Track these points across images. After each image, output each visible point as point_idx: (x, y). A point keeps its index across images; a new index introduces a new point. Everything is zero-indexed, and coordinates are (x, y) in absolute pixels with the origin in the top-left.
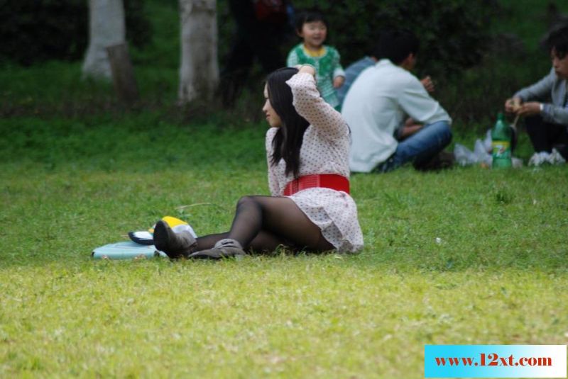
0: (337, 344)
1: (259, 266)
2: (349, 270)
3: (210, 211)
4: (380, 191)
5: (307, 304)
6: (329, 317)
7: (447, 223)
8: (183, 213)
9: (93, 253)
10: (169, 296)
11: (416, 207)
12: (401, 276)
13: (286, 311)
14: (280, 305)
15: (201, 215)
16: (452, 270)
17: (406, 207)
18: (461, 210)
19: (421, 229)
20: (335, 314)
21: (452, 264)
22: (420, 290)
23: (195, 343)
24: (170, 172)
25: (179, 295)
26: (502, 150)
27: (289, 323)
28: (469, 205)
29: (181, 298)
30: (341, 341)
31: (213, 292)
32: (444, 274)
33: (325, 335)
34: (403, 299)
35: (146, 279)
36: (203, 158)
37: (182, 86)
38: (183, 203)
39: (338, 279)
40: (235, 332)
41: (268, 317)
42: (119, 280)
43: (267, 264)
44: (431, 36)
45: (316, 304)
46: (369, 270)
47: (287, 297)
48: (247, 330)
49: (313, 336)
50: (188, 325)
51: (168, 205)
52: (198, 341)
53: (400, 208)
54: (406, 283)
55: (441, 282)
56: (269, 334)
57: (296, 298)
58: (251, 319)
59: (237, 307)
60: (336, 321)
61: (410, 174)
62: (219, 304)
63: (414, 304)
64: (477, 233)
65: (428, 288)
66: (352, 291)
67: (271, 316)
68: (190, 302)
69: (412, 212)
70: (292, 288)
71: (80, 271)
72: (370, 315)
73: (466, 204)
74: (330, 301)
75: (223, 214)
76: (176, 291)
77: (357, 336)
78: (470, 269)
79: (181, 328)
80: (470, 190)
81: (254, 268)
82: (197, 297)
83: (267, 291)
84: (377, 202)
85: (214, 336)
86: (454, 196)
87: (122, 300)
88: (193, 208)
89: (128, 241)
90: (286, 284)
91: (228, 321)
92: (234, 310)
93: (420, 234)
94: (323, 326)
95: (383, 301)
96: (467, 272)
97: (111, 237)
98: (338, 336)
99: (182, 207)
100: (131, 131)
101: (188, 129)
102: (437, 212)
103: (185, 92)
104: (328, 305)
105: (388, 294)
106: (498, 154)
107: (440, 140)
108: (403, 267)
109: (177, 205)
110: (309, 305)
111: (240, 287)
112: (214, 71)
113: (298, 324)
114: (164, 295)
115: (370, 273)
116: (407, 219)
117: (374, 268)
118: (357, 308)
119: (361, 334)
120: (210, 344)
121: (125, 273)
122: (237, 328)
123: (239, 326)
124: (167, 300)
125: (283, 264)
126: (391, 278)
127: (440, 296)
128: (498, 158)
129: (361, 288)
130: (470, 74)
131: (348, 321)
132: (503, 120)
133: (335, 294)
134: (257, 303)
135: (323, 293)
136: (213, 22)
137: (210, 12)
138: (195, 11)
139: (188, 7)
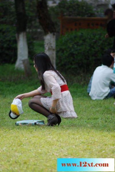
0: (88, 153)
2: (93, 130)
4: (103, 105)
5: (79, 140)
6: (86, 145)
10: (38, 138)
12: (109, 132)
13: (73, 143)
14: (72, 141)
17: (111, 110)
20: (88, 144)
23: (45, 152)
25: (41, 137)
27: (74, 146)
30: (89, 152)
31: (52, 136)
33: (85, 150)
34: (109, 139)
35: (31, 132)
39: (89, 133)
40: (57, 149)
41: (67, 144)
42: (23, 132)
45: (82, 141)
46: (99, 130)
47: (74, 138)
48: (61, 148)
49: (81, 151)
50: (43, 147)
52: (46, 152)
53: (109, 111)
54: (110, 134)
56: (68, 150)
57: (76, 139)
58: (63, 145)
59: (58, 141)
60: (88, 146)
61: (113, 100)
62: (53, 140)
63: (112, 141)
66: (94, 137)
67: (68, 144)
68: (44, 139)
69: (113, 112)
70: (75, 135)
71: (12, 129)
72: (99, 144)
74: (87, 140)
77: (94, 151)
79: (41, 148)
81: (64, 129)
82: (46, 138)
83: (67, 136)
84: (102, 109)
85: (51, 150)
87: (24, 139)
90: (73, 134)
91: (56, 146)
92: (57, 142)
94: (84, 147)
95: (103, 140)
97: (22, 119)
98: (88, 151)
100: (29, 85)
104: (86, 141)
105: (104, 138)
108: (109, 129)
110: (80, 141)
111: (59, 135)
113: (77, 147)
114: (36, 137)
118: (95, 142)
119: (95, 150)
120: (50, 153)
121: (25, 130)
122: (58, 148)
123: (59, 147)
124: (37, 139)
126: (106, 133)
129: (96, 136)
131: (92, 146)
133: (88, 138)
134: (64, 140)
135: (84, 137)
136: (55, 53)
137: (54, 50)
138: (49, 49)
139: (47, 48)
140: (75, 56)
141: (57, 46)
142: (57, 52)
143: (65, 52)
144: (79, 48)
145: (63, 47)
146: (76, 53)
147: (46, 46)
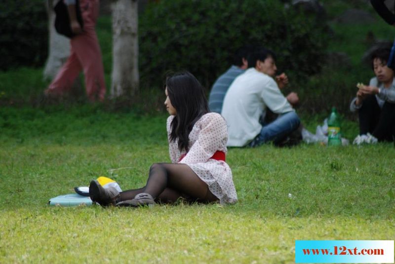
1: (165, 212)
2: (227, 215)
3: (131, 173)
4: (250, 161)
5: (198, 239)
6: (213, 248)
7: (296, 184)
8: (113, 174)
9: (50, 202)
10: (102, 232)
11: (274, 172)
12: (264, 220)
13: (183, 244)
14: (180, 239)
15: (125, 176)
16: (300, 216)
17: (268, 172)
18: (306, 175)
19: (278, 188)
20: (217, 246)
21: (300, 212)
22: (277, 230)
24: (104, 145)
25: (109, 231)
26: (334, 133)
27: (186, 252)
28: (311, 171)
29: (110, 234)
31: (133, 230)
32: (293, 219)
33: (210, 260)
34: (265, 236)
35: (86, 220)
36: (127, 136)
37: (113, 86)
38: (112, 168)
39: (220, 222)
40: (148, 258)
41: (171, 247)
42: (67, 221)
43: (170, 211)
44: (286, 53)
45: (204, 239)
46: (241, 216)
47: (185, 234)
48: (156, 257)
49: (202, 261)
50: (115, 253)
51: (102, 168)
53: (264, 172)
54: (267, 225)
55: (291, 225)
56: (171, 259)
57: (191, 235)
58: (159, 249)
59: (149, 241)
60: (218, 251)
61: (271, 149)
62: (137, 238)
63: (273, 239)
64: (317, 190)
65: (282, 229)
66: (230, 230)
67: (173, 247)
68: (117, 236)
69: (272, 176)
70: (188, 227)
71: (41, 214)
72: (242, 247)
73: (309, 170)
75: (141, 176)
76: (107, 229)
77: (233, 261)
78: (311, 215)
79: (110, 255)
80: (312, 161)
81: (162, 213)
82: (122, 233)
83: (170, 229)
84: (247, 168)
86: (301, 165)
87: (69, 235)
88: (120, 171)
89: (74, 193)
91: (143, 250)
92: (147, 242)
93: (277, 191)
94: (209, 254)
95: (251, 237)
96: (310, 218)
97: (63, 190)
98: (219, 262)
99: (112, 170)
100: (77, 116)
101: (117, 116)
102: (289, 175)
103: (115, 89)
104: (213, 240)
105: (254, 233)
106: (332, 136)
107: (292, 125)
108: (265, 214)
109: (108, 169)
110: (199, 240)
111: (151, 227)
112: (135, 76)
113: (192, 253)
114: (99, 232)
115: (242, 218)
116: (268, 180)
117: (245, 214)
118: (233, 242)
119: (235, 260)
121: (71, 216)
122: (149, 255)
123: (151, 254)
124: (101, 235)
125: (182, 210)
126: (257, 222)
127: (291, 234)
128: (332, 138)
129: (236, 228)
130: (313, 80)
131: (227, 251)
132: (336, 112)
133: (218, 232)
134: (163, 237)
135: (209, 231)
136: (135, 41)
137: (133, 35)
138: (123, 33)
139: (118, 31)
140: (183, 49)
141: (140, 26)
142: (142, 40)
143: (159, 39)
144: (192, 31)
145: (155, 29)
146: (185, 42)
147: (115, 25)
